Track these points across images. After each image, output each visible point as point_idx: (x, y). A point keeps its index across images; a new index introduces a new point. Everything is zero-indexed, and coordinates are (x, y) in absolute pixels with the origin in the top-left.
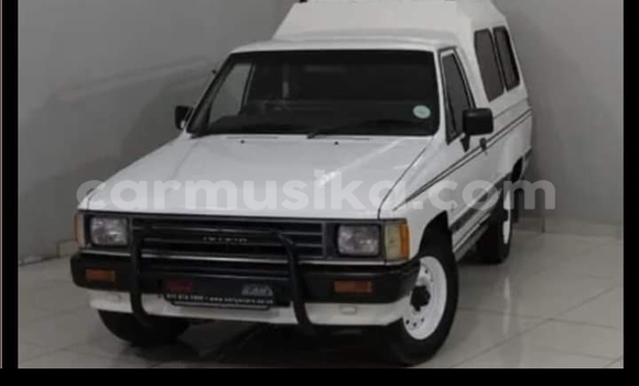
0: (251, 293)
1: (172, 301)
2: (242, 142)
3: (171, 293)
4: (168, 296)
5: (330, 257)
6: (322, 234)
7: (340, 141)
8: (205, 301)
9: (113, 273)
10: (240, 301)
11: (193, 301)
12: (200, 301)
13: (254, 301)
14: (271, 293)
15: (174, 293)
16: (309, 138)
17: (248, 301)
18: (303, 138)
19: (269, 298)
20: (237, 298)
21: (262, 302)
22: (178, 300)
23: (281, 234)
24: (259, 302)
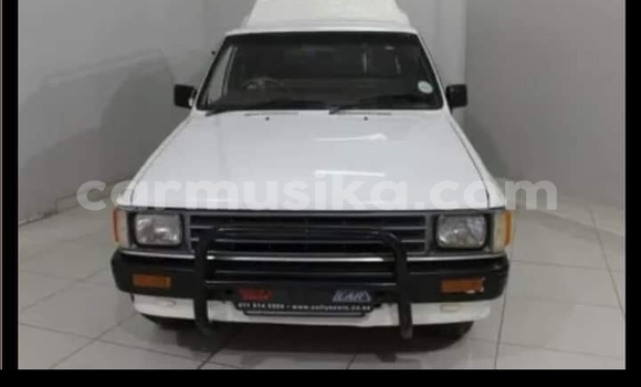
0: (345, 300)
1: (245, 310)
2: (268, 119)
3: (243, 301)
4: (240, 305)
5: (432, 253)
6: (425, 228)
7: (369, 117)
8: (285, 310)
9: (168, 280)
10: (331, 308)
11: (272, 310)
12: (280, 310)
13: (347, 308)
14: (369, 299)
15: (248, 301)
16: (331, 113)
17: (340, 308)
18: (324, 113)
19: (366, 304)
20: (327, 305)
21: (358, 308)
22: (251, 308)
23: (375, 230)
24: (353, 308)
